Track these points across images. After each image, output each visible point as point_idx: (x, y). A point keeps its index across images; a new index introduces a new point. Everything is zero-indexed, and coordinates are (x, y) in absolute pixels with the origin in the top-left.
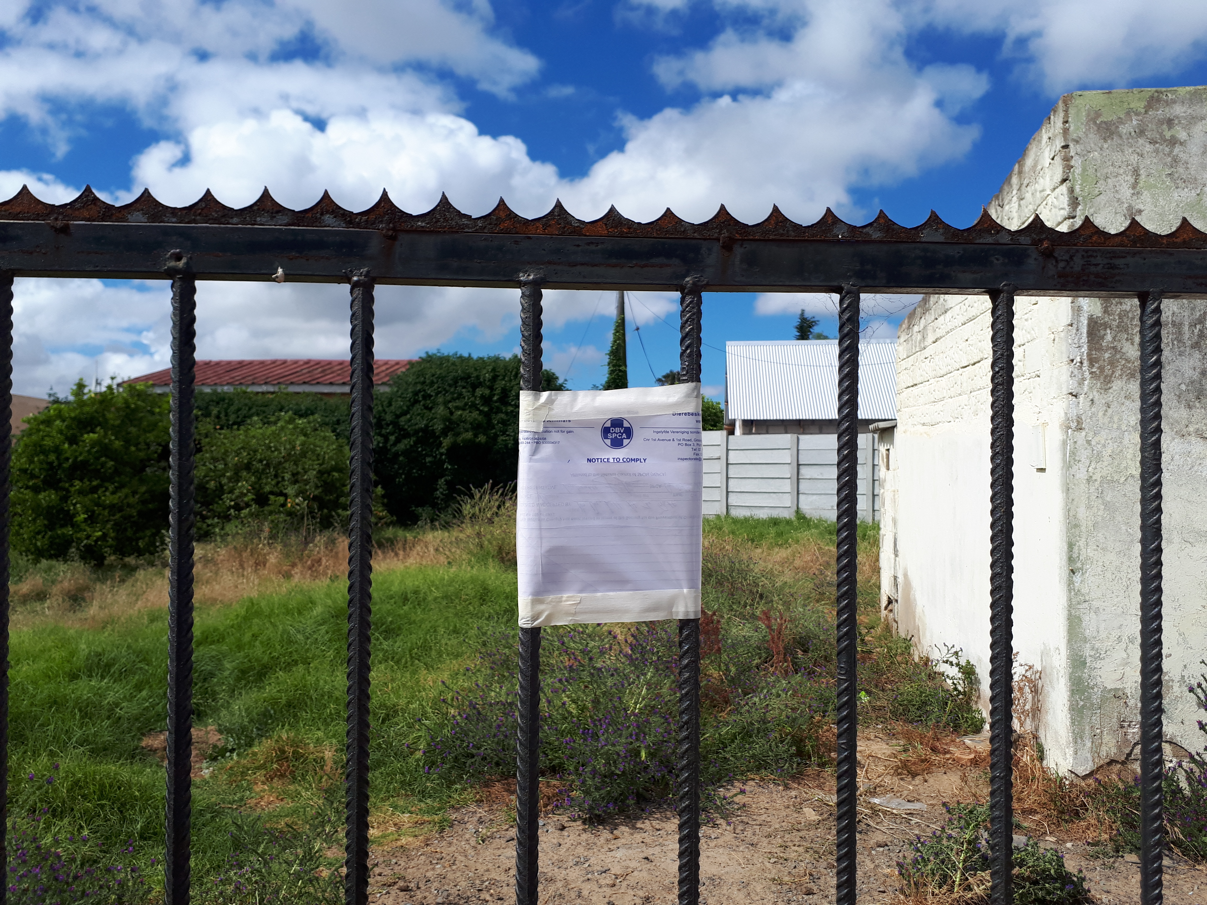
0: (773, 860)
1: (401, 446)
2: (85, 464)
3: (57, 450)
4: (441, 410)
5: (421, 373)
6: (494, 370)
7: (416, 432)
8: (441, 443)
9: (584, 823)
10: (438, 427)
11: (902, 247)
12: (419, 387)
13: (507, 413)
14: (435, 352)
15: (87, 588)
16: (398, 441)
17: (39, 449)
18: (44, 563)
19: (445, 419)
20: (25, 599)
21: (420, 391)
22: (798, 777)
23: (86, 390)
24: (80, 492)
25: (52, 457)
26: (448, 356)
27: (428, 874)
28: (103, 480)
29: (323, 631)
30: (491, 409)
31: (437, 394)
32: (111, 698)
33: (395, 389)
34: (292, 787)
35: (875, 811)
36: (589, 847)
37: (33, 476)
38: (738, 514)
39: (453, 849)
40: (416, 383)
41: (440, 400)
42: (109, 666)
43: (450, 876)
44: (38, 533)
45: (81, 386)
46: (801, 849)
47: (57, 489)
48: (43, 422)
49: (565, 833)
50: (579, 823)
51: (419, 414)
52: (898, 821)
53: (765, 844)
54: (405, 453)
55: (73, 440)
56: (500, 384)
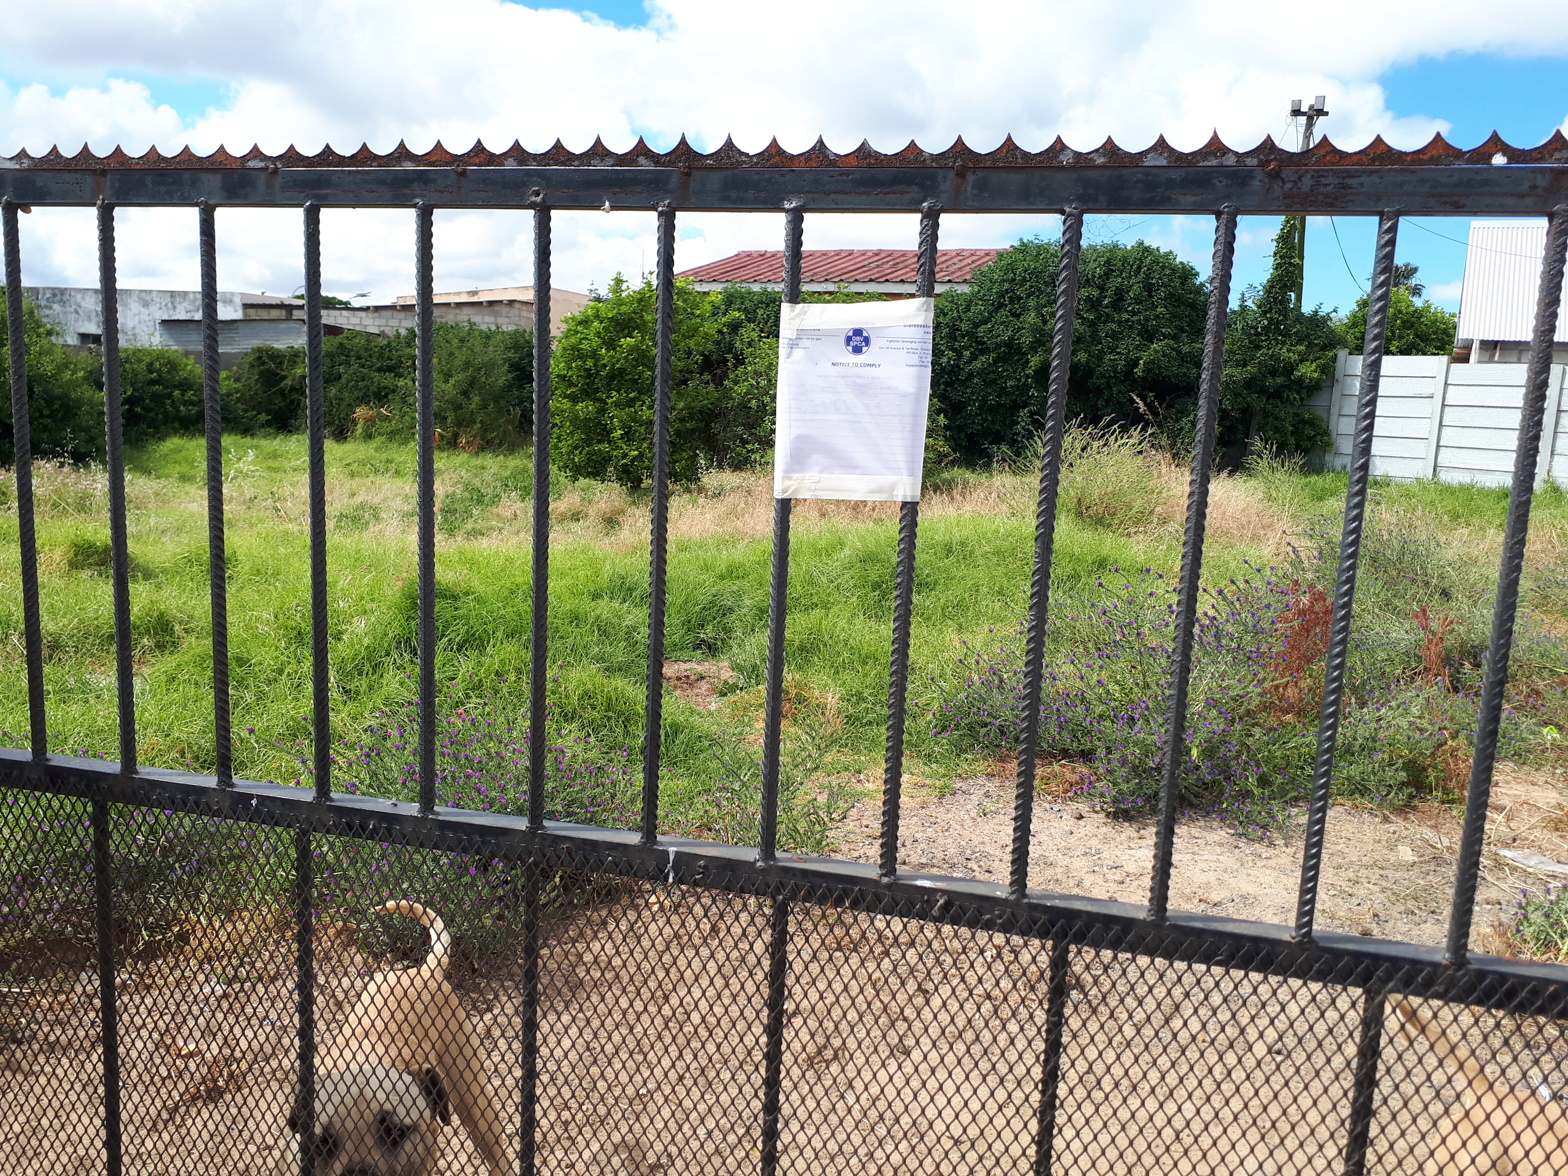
0: (1332, 892)
1: (977, 364)
2: (622, 371)
3: (594, 354)
4: (1031, 318)
5: (1011, 268)
6: (1108, 262)
7: (998, 346)
8: (1028, 362)
9: (1107, 816)
10: (1026, 339)
11: (1125, 171)
12: (1006, 286)
13: (1120, 323)
14: (1032, 238)
15: (622, 512)
16: (974, 357)
17: (575, 353)
18: (583, 482)
19: (1035, 329)
20: (562, 518)
21: (1007, 291)
22: (1404, 810)
23: (624, 287)
24: (617, 405)
25: (590, 363)
26: (1049, 244)
27: (917, 835)
28: (640, 393)
29: (847, 576)
30: (1098, 318)
31: (1028, 296)
32: (629, 621)
33: (976, 289)
34: (792, 730)
35: (1499, 864)
36: (1105, 840)
37: (571, 384)
38: (1449, 480)
39: (950, 816)
40: (1004, 281)
41: (1032, 303)
42: (630, 590)
43: (941, 841)
44: (576, 448)
45: (619, 281)
46: (1376, 888)
47: (595, 400)
48: (580, 323)
49: (1082, 822)
50: (1102, 815)
51: (1002, 323)
52: (1529, 881)
53: (1330, 875)
54: (980, 373)
55: (611, 344)
56: (1114, 283)
